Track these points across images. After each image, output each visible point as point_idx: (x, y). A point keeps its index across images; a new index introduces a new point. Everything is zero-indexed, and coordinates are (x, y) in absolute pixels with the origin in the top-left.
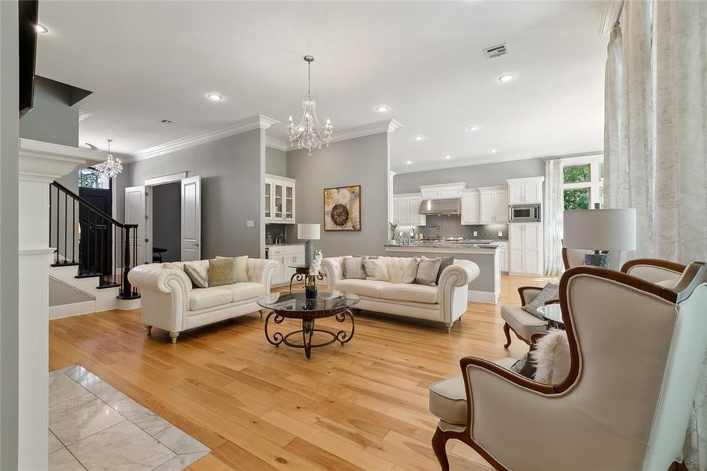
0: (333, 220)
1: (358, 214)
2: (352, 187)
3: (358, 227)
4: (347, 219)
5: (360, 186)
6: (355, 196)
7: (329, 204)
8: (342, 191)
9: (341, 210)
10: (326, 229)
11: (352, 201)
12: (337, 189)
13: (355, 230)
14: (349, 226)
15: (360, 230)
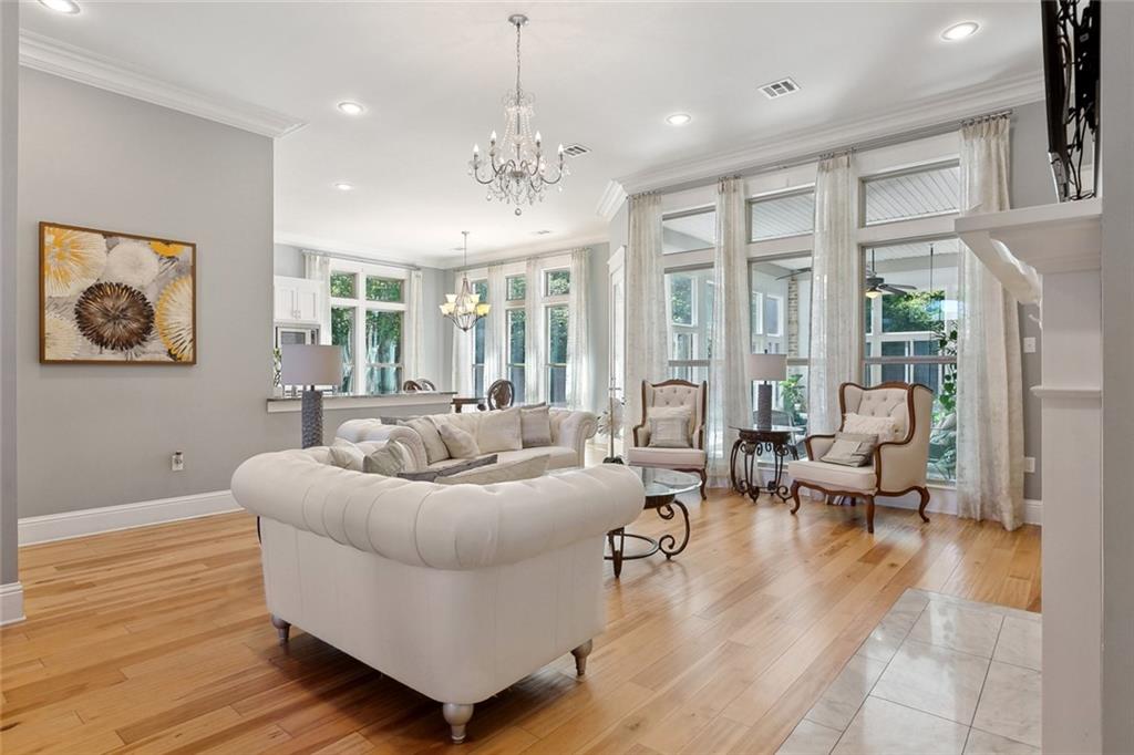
0: (82, 328)
1: (186, 319)
2: (167, 243)
3: (187, 355)
4: (147, 329)
5: (194, 246)
6: (179, 271)
7: (64, 277)
8: (125, 246)
9: (123, 301)
10: (49, 356)
11: (164, 282)
12: (106, 235)
13: (175, 361)
14: (154, 348)
15: (194, 362)
